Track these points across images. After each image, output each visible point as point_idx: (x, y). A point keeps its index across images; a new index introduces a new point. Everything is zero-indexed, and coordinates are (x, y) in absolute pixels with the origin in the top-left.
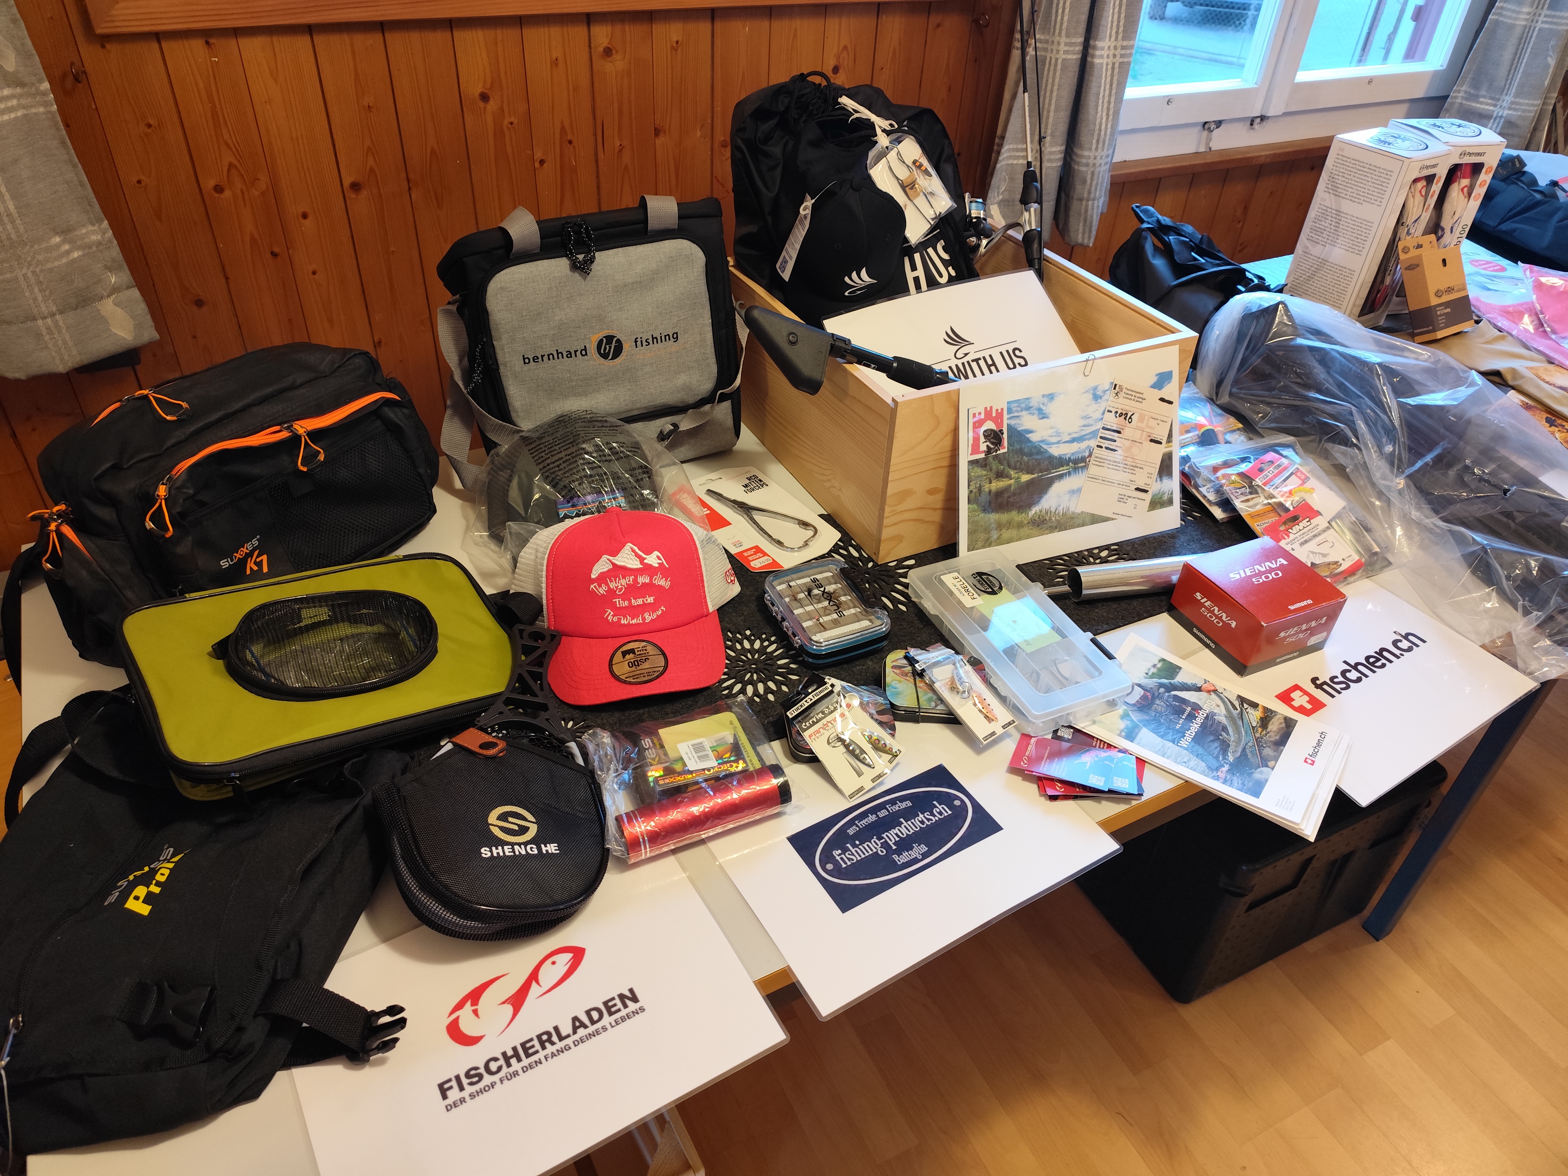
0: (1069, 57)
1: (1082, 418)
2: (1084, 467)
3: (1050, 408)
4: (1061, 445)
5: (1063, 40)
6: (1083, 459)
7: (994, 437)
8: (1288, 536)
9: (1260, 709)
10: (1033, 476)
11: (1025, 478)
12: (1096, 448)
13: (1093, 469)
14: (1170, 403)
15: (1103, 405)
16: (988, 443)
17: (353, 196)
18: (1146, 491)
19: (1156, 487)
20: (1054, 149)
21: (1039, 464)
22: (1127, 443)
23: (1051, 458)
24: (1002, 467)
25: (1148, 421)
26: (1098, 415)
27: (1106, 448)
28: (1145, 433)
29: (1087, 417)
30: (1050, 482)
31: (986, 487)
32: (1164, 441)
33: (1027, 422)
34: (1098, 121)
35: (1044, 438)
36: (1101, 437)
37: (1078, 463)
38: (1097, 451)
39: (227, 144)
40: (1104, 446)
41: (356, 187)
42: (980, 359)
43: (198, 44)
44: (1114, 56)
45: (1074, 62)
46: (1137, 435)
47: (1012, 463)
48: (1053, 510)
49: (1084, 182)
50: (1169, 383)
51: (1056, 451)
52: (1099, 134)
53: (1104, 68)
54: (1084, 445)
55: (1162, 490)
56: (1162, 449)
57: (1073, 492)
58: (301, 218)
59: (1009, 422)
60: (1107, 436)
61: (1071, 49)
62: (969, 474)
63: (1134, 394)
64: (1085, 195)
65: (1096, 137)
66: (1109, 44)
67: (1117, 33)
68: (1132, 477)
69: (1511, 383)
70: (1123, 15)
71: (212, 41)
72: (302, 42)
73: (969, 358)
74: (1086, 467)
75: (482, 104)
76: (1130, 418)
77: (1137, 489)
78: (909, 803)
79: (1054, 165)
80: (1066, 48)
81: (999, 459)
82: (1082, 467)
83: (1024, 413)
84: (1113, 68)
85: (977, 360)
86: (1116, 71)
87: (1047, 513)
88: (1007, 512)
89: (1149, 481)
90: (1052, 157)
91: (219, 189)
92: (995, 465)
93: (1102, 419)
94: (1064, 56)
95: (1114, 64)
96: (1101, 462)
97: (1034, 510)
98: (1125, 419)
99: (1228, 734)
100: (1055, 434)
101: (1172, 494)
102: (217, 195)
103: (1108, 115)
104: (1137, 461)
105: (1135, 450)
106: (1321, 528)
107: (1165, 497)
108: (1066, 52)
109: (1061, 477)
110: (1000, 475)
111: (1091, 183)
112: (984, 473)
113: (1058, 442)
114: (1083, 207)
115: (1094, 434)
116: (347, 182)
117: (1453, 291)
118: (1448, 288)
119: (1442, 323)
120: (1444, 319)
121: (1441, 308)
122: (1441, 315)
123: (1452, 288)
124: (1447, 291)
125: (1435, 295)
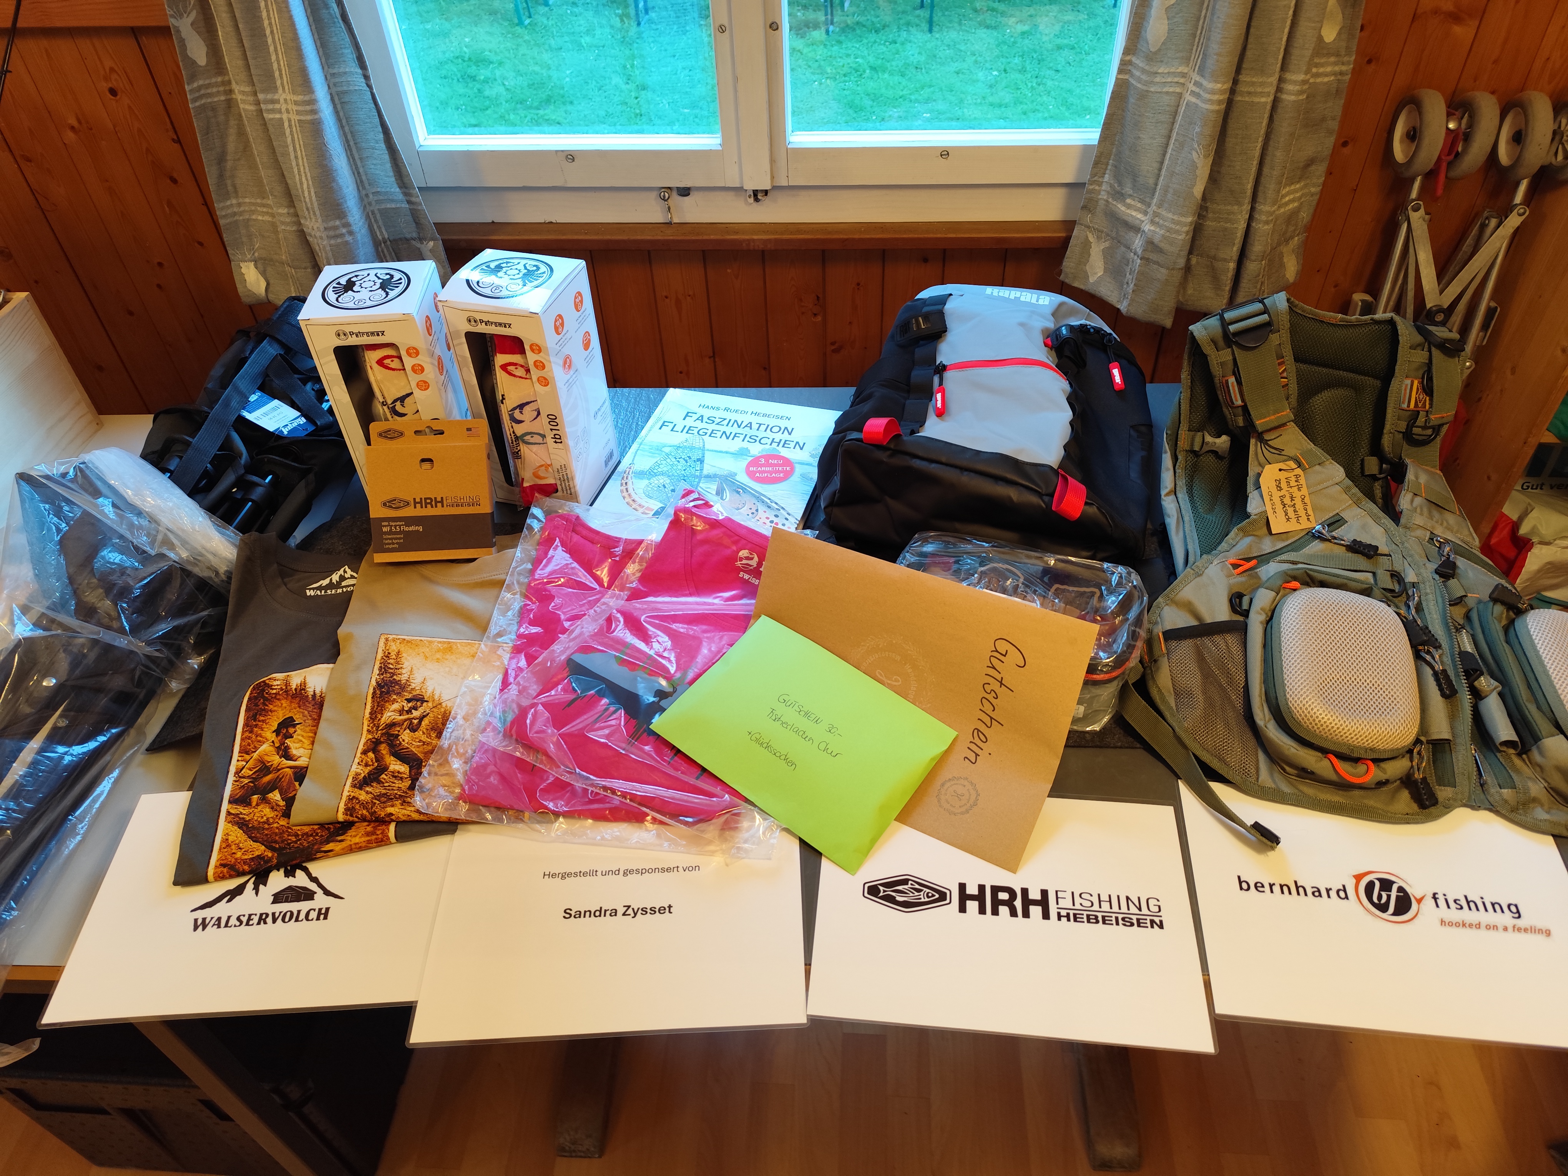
44: (294, 111)
53: (287, 125)
66: (284, 96)
69: (340, 655)
84: (296, 126)
95: (296, 121)
117: (439, 505)
118: (426, 499)
119: (393, 544)
120: (400, 539)
121: (393, 524)
122: (390, 532)
123: (439, 499)
124: (421, 503)
125: (385, 504)
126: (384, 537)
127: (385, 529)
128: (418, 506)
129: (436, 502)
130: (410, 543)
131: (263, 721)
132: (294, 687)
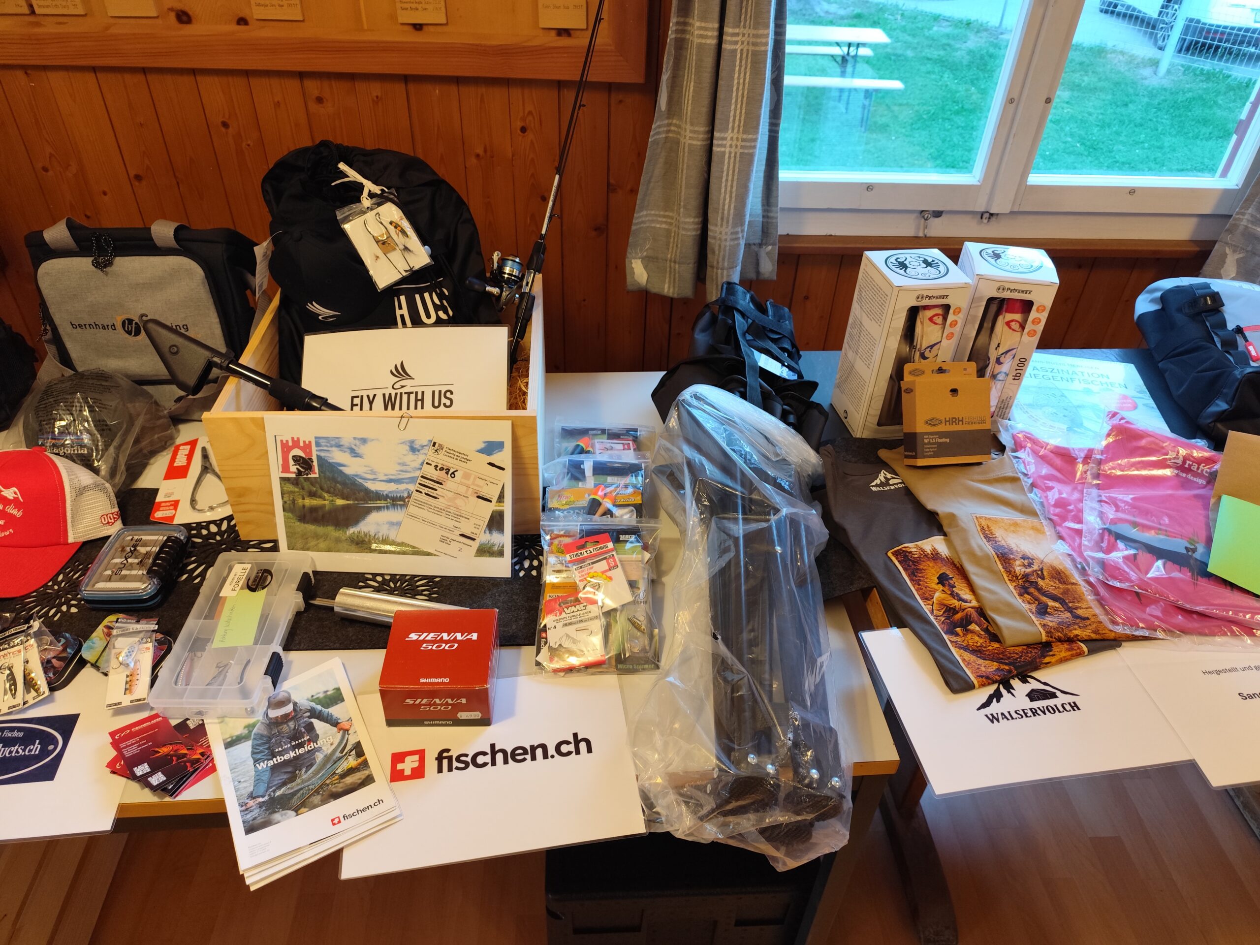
0: (695, 142)
1: (399, 464)
2: (403, 505)
3: (362, 449)
4: (377, 483)
5: (689, 127)
6: (402, 499)
7: (305, 464)
8: (561, 614)
9: (360, 760)
10: (349, 502)
11: (340, 502)
12: (415, 491)
13: (412, 509)
14: (503, 469)
15: (421, 458)
16: (298, 467)
17: (137, 184)
18: (474, 539)
19: (484, 537)
20: (688, 220)
21: (355, 494)
22: (450, 495)
23: (367, 491)
24: (314, 489)
25: (475, 479)
26: (417, 464)
27: (426, 494)
28: (470, 490)
29: (404, 464)
30: (368, 511)
31: (300, 502)
32: (494, 500)
33: (337, 456)
34: (721, 202)
35: (358, 473)
36: (420, 484)
37: (397, 501)
38: (415, 495)
39: (47, 141)
40: (423, 492)
41: (138, 178)
42: (412, 393)
43: (20, 74)
44: (736, 146)
45: (699, 147)
46: (462, 490)
47: (325, 486)
48: (372, 534)
49: (714, 252)
50: (499, 451)
51: (372, 486)
52: (723, 213)
53: (727, 156)
54: (402, 487)
55: (492, 541)
56: (493, 507)
57: (392, 524)
58: (103, 196)
59: (319, 453)
60: (427, 484)
61: (695, 136)
62: (281, 487)
63: (457, 454)
64: (715, 263)
65: (720, 215)
66: (731, 135)
67: (739, 126)
68: (457, 524)
69: (945, 529)
70: (743, 111)
71: (29, 72)
72: (90, 77)
73: (403, 390)
74: (405, 505)
75: (223, 129)
76: (453, 473)
77: (462, 535)
78: (21, 734)
79: (689, 233)
80: (691, 135)
81: (313, 482)
82: (401, 505)
83: (334, 449)
84: (735, 157)
85: (409, 394)
86: (738, 159)
87: (366, 535)
88: (323, 526)
89: (475, 531)
90: (686, 226)
91: (45, 169)
92: (306, 485)
93: (421, 469)
94: (690, 142)
95: (736, 153)
96: (420, 505)
97: (351, 531)
98: (447, 473)
99: (306, 772)
100: (369, 472)
101: (503, 547)
102: (44, 173)
103: (731, 197)
104: (462, 512)
105: (459, 502)
106: (590, 615)
107: (496, 548)
108: (691, 138)
109: (379, 509)
110: (312, 495)
111: (719, 254)
112: (296, 490)
113: (374, 480)
114: (714, 274)
115: (412, 480)
116: (132, 175)
117: (961, 423)
118: (953, 418)
119: (930, 452)
120: (935, 448)
121: (932, 437)
122: (929, 443)
123: (961, 419)
124: (949, 421)
125: (927, 422)
126: (925, 446)
127: (926, 441)
128: (947, 423)
129: (959, 421)
130: (942, 450)
131: (923, 577)
132: (929, 552)
